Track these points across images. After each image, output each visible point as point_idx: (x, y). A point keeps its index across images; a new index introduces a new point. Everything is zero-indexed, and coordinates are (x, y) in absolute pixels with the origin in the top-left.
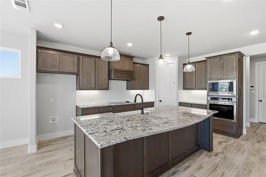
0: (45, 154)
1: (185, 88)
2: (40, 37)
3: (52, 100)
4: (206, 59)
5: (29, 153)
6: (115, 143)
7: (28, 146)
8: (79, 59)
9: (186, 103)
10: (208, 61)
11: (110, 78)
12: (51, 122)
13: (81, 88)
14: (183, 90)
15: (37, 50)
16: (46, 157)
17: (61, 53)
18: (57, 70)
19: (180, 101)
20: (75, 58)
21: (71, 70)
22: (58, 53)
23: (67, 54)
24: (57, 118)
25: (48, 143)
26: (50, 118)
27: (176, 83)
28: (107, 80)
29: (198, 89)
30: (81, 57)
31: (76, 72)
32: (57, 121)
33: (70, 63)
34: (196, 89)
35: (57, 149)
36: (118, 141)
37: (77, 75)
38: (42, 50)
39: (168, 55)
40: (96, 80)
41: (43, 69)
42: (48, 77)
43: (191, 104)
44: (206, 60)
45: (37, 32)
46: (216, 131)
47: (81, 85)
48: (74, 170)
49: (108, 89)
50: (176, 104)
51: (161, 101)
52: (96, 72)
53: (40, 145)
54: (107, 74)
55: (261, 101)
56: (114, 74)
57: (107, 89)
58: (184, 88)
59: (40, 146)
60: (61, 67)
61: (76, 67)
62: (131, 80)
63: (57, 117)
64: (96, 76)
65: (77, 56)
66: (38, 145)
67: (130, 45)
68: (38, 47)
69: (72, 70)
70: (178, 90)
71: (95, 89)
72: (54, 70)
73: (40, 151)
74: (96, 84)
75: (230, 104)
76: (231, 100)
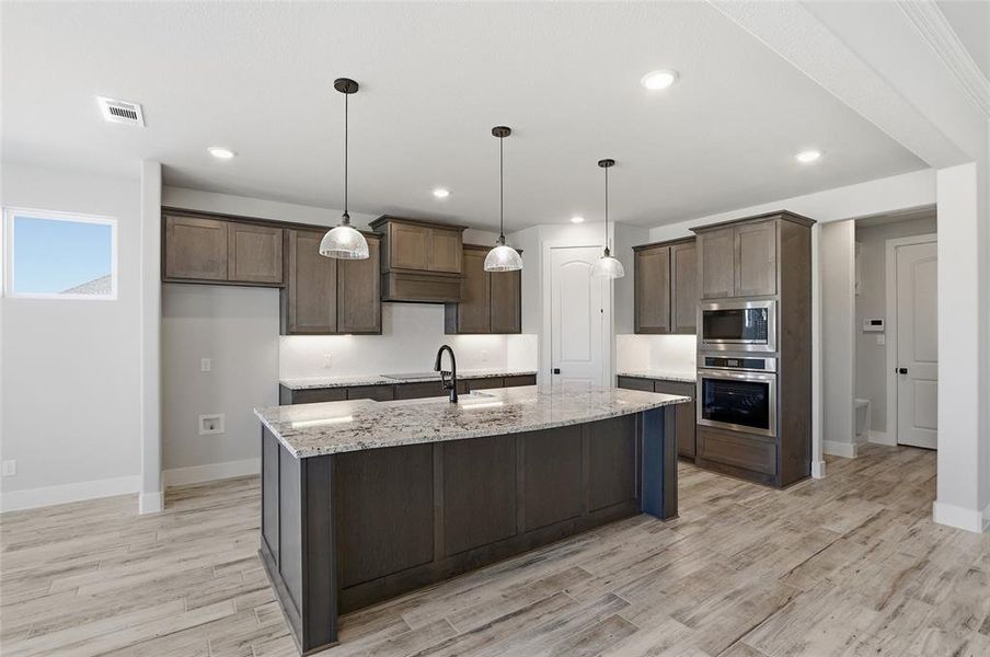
0: (185, 517)
1: (640, 329)
2: (170, 181)
3: (205, 364)
4: (693, 234)
5: (141, 513)
6: (332, 452)
7: (137, 497)
8: (285, 241)
9: (636, 378)
10: (700, 238)
11: (384, 298)
12: (203, 431)
13: (294, 329)
14: (636, 333)
15: (162, 218)
16: (189, 523)
17: (231, 225)
18: (222, 276)
20: (275, 237)
21: (263, 274)
22: (224, 224)
23: (250, 227)
24: (222, 424)
25: (196, 491)
26: (201, 418)
27: (607, 312)
28: (376, 305)
29: (677, 332)
30: (293, 234)
31: (278, 279)
32: (221, 429)
33: (257, 253)
34: (670, 332)
35: (219, 506)
36: (341, 448)
37: (281, 289)
38: (176, 219)
39: (577, 219)
40: (341, 304)
41: (181, 274)
42: (194, 297)
43: (654, 381)
44: (694, 239)
45: (164, 168)
46: (722, 466)
47: (293, 320)
48: (260, 551)
50: (609, 381)
51: (557, 371)
52: (341, 280)
53: (172, 496)
54: (375, 284)
55: (903, 371)
56: (397, 284)
57: (377, 331)
58: (638, 330)
59: (170, 498)
60: (232, 265)
61: (278, 264)
62: (457, 304)
63: (222, 416)
64: (341, 292)
65: (281, 230)
66: (166, 495)
67: (441, 194)
68: (165, 211)
69: (266, 274)
70: (616, 334)
71: (337, 333)
72: (211, 276)
73: (170, 510)
74: (341, 317)
75: (762, 378)
76: (760, 365)
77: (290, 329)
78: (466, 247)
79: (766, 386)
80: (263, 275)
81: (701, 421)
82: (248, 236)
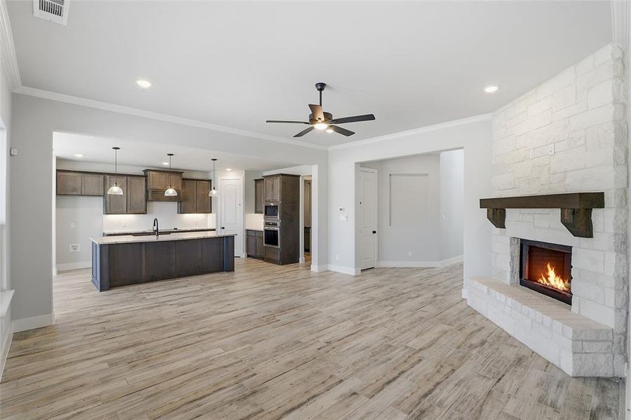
3: (72, 225)
8: (105, 180)
10: (265, 180)
11: (148, 200)
12: (71, 250)
17: (82, 174)
18: (79, 193)
19: (247, 228)
20: (100, 178)
22: (80, 174)
23: (90, 175)
24: (79, 247)
25: (69, 271)
26: (71, 245)
27: (242, 205)
28: (144, 201)
29: (260, 213)
30: (108, 177)
31: (102, 193)
32: (79, 250)
33: (94, 184)
37: (103, 197)
39: (228, 170)
40: (129, 202)
41: (63, 193)
42: (68, 201)
44: (263, 179)
46: (270, 260)
47: (109, 209)
49: (146, 213)
50: (243, 232)
51: (223, 228)
52: (129, 193)
54: (143, 195)
56: (151, 195)
57: (144, 213)
58: (256, 212)
60: (83, 189)
61: (102, 188)
62: (181, 202)
63: (79, 245)
65: (103, 175)
70: (245, 213)
71: (126, 213)
72: (75, 193)
74: (129, 207)
75: (276, 229)
76: (275, 225)
77: (107, 212)
78: (183, 179)
79: (277, 231)
80: (96, 192)
81: (264, 245)
82: (89, 178)
